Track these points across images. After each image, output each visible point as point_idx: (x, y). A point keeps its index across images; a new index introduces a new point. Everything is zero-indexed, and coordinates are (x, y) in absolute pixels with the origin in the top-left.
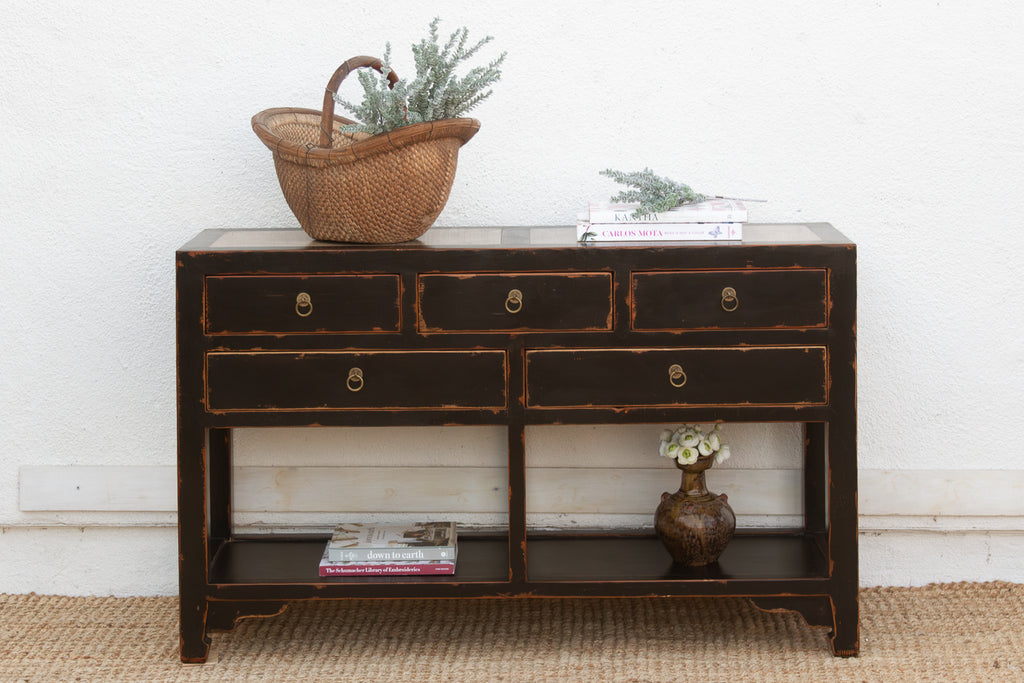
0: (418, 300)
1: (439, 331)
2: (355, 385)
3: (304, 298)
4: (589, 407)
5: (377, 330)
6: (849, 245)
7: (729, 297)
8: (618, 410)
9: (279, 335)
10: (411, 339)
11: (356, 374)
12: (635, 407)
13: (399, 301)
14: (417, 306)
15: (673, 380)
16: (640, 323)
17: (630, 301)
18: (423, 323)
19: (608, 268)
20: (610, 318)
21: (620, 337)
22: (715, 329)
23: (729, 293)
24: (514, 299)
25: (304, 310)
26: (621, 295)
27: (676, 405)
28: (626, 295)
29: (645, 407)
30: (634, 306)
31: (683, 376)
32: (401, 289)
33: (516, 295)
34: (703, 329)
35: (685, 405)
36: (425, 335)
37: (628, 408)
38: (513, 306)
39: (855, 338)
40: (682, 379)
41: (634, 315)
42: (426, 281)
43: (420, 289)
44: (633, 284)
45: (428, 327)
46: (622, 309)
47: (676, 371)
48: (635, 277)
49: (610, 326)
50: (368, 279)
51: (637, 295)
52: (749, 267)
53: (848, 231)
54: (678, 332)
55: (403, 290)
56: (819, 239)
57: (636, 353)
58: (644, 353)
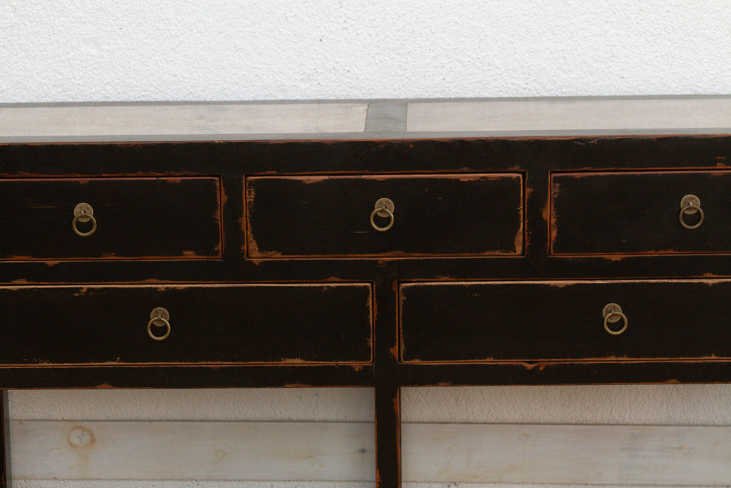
0: (246, 212)
1: (277, 256)
2: (159, 331)
3: (84, 210)
4: (489, 361)
5: (189, 255)
7: (690, 209)
8: (530, 366)
9: (50, 262)
10: (236, 266)
11: (160, 316)
12: (554, 362)
13: (218, 214)
14: (245, 222)
15: (609, 324)
16: (561, 245)
17: (549, 214)
18: (253, 245)
19: (517, 168)
20: (519, 238)
21: (536, 263)
22: (671, 253)
23: (691, 203)
24: (382, 211)
25: (85, 227)
26: (536, 205)
27: (612, 359)
28: (543, 205)
29: (568, 361)
30: (553, 221)
31: (622, 319)
32: (222, 198)
33: (385, 206)
34: (652, 254)
35: (624, 360)
36: (256, 261)
37: (543, 364)
38: (382, 222)
40: (621, 322)
41: (554, 234)
42: (255, 184)
43: (249, 197)
44: (554, 191)
45: (261, 250)
46: (538, 227)
47: (613, 312)
48: (556, 180)
49: (519, 249)
50: (175, 184)
51: (558, 204)
52: (719, 165)
54: (616, 257)
55: (225, 198)
57: (555, 287)
58: (567, 287)
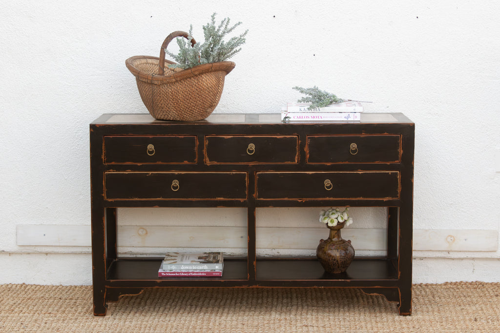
0: (205, 148)
1: (215, 163)
2: (175, 188)
3: (151, 147)
4: (286, 199)
5: (186, 162)
6: (412, 124)
7: (353, 148)
8: (300, 201)
9: (139, 164)
10: (202, 166)
11: (176, 183)
12: (308, 199)
13: (196, 149)
14: (205, 151)
15: (326, 186)
16: (311, 160)
17: (306, 149)
18: (207, 159)
19: (296, 134)
20: (297, 157)
21: (302, 166)
22: (347, 163)
23: (354, 146)
24: (251, 148)
25: (151, 152)
26: (302, 147)
27: (327, 199)
28: (305, 146)
29: (313, 199)
30: (308, 151)
32: (197, 143)
33: (252, 146)
34: (341, 163)
35: (332, 199)
36: (208, 165)
37: (304, 200)
38: (251, 151)
39: (413, 168)
40: (331, 186)
41: (308, 156)
42: (209, 139)
43: (206, 143)
44: (308, 142)
45: (210, 161)
46: (303, 154)
47: (328, 182)
48: (309, 138)
49: (296, 161)
50: (182, 138)
51: (309, 146)
52: (363, 134)
53: (411, 117)
54: (329, 164)
55: (198, 143)
56: (397, 121)
57: (308, 174)
58: (312, 174)
